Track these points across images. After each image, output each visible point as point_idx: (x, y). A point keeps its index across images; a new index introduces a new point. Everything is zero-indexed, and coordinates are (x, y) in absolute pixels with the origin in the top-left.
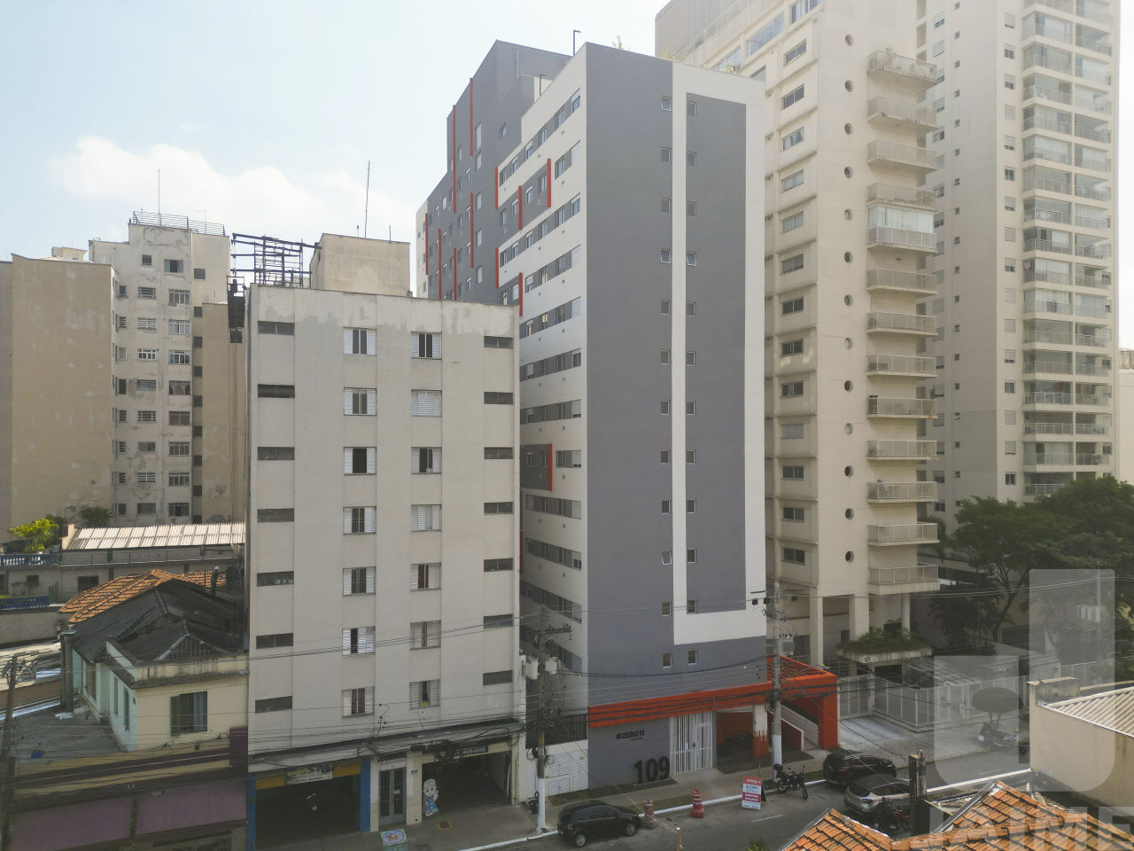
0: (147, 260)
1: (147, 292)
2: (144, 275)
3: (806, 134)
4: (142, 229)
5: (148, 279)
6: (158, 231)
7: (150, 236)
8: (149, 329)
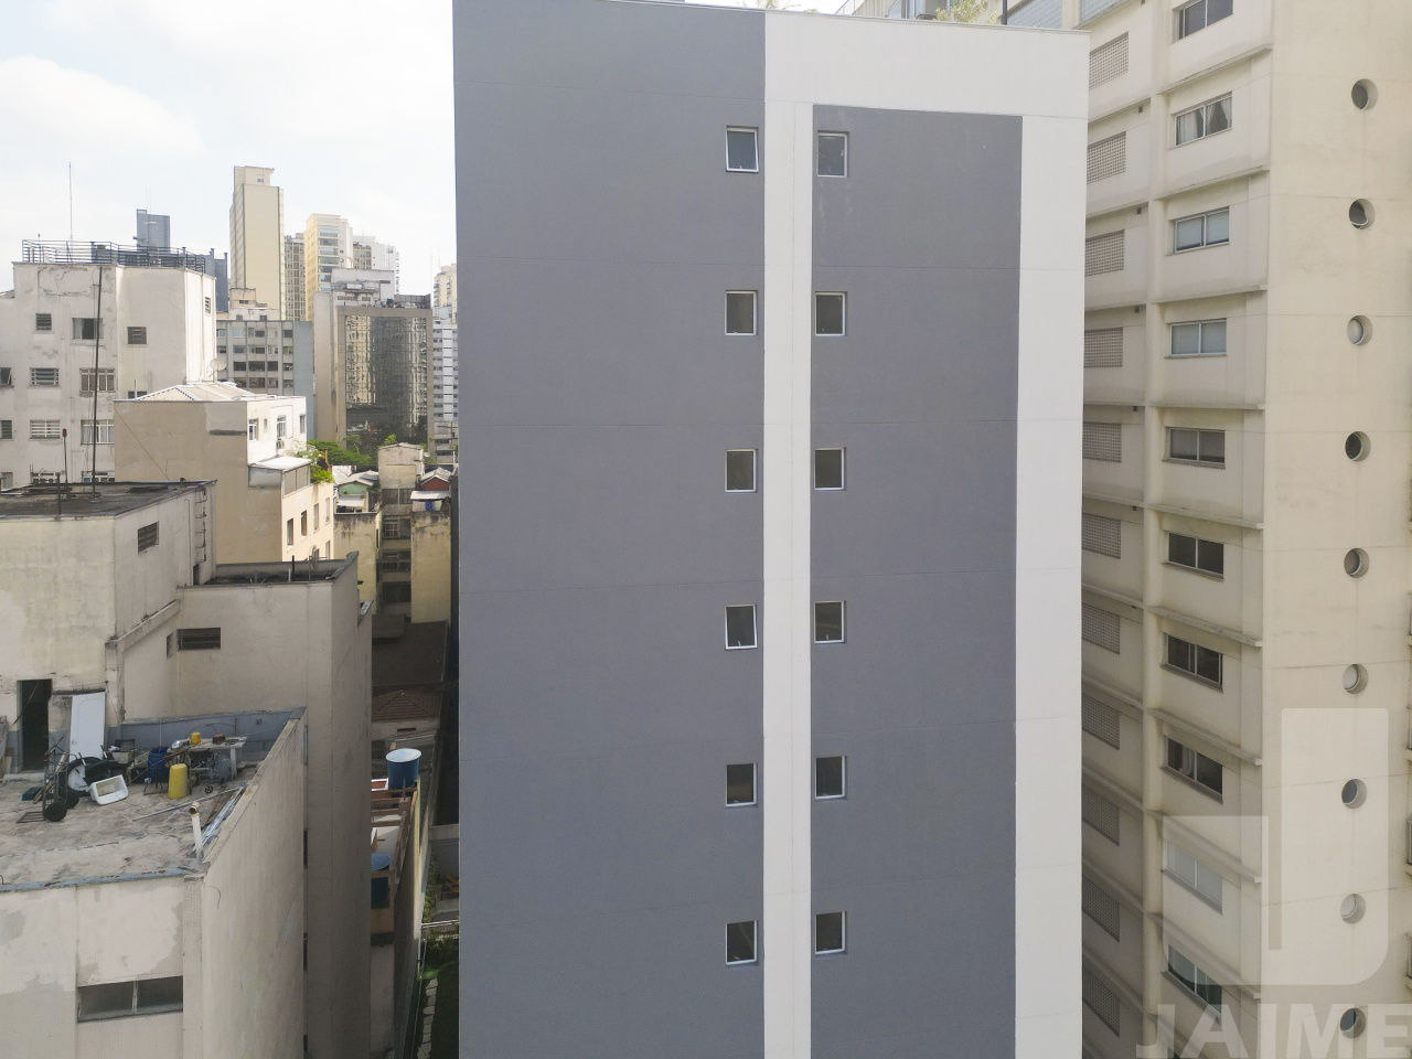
0: (44, 322)
1: (46, 376)
2: (38, 348)
3: (1236, 113)
4: (34, 270)
5: (44, 353)
6: (60, 272)
7: (48, 280)
8: (49, 437)
